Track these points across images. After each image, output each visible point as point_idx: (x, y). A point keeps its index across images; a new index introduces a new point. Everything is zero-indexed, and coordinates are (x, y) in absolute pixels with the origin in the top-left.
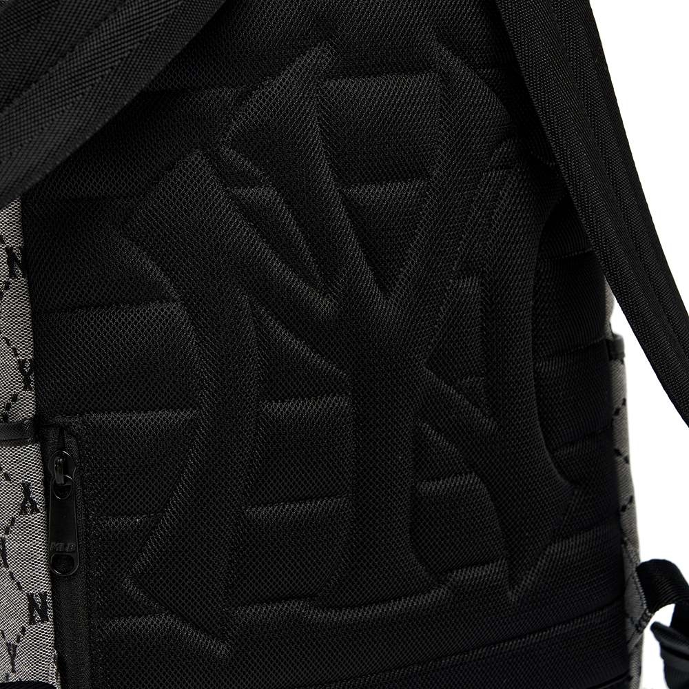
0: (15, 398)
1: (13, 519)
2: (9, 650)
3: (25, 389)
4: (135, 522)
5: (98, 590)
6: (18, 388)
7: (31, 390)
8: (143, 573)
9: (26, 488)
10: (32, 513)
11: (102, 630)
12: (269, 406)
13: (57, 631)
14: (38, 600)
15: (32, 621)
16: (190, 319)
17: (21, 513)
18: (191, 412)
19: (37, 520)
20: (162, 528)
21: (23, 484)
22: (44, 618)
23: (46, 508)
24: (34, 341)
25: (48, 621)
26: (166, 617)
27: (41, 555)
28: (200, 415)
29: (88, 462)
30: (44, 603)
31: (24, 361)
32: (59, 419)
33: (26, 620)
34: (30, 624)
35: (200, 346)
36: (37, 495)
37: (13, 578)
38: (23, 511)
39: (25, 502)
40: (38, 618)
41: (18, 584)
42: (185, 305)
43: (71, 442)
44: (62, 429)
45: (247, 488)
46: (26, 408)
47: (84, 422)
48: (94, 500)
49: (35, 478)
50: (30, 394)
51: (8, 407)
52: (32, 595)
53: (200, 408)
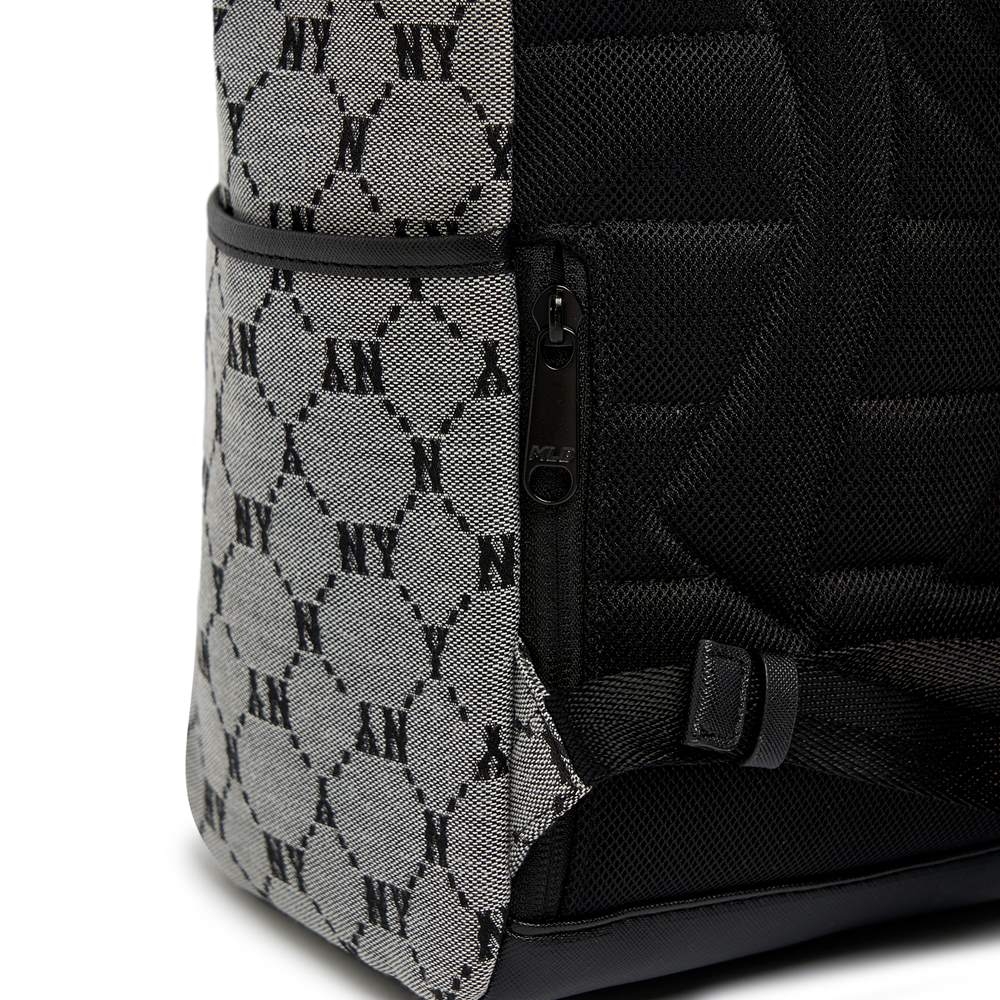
0: (475, 193)
1: (461, 406)
2: (428, 639)
3: (496, 176)
4: (675, 414)
5: (603, 532)
6: (485, 174)
7: (506, 178)
8: (680, 506)
9: (490, 351)
10: (497, 393)
11: (605, 602)
12: (904, 225)
13: (526, 603)
14: (499, 548)
15: (485, 583)
16: (787, 65)
17: (477, 395)
18: (781, 227)
19: (504, 406)
20: (717, 426)
21: (485, 344)
22: (507, 580)
23: (523, 387)
24: (516, 94)
25: (514, 584)
26: (711, 584)
27: (508, 468)
28: (795, 232)
29: (603, 306)
30: (509, 553)
31: (499, 127)
32: (556, 230)
33: (474, 582)
34: (481, 588)
35: (801, 113)
36: (508, 364)
37: (451, 510)
38: (482, 389)
39: (486, 374)
40: (497, 578)
41: (462, 520)
42: (782, 39)
43: (575, 271)
44: (561, 249)
45: (856, 365)
46: (496, 212)
47: (600, 236)
48: (609, 373)
49: (506, 333)
50: (503, 186)
51: (460, 209)
52: (489, 538)
53: (796, 221)
